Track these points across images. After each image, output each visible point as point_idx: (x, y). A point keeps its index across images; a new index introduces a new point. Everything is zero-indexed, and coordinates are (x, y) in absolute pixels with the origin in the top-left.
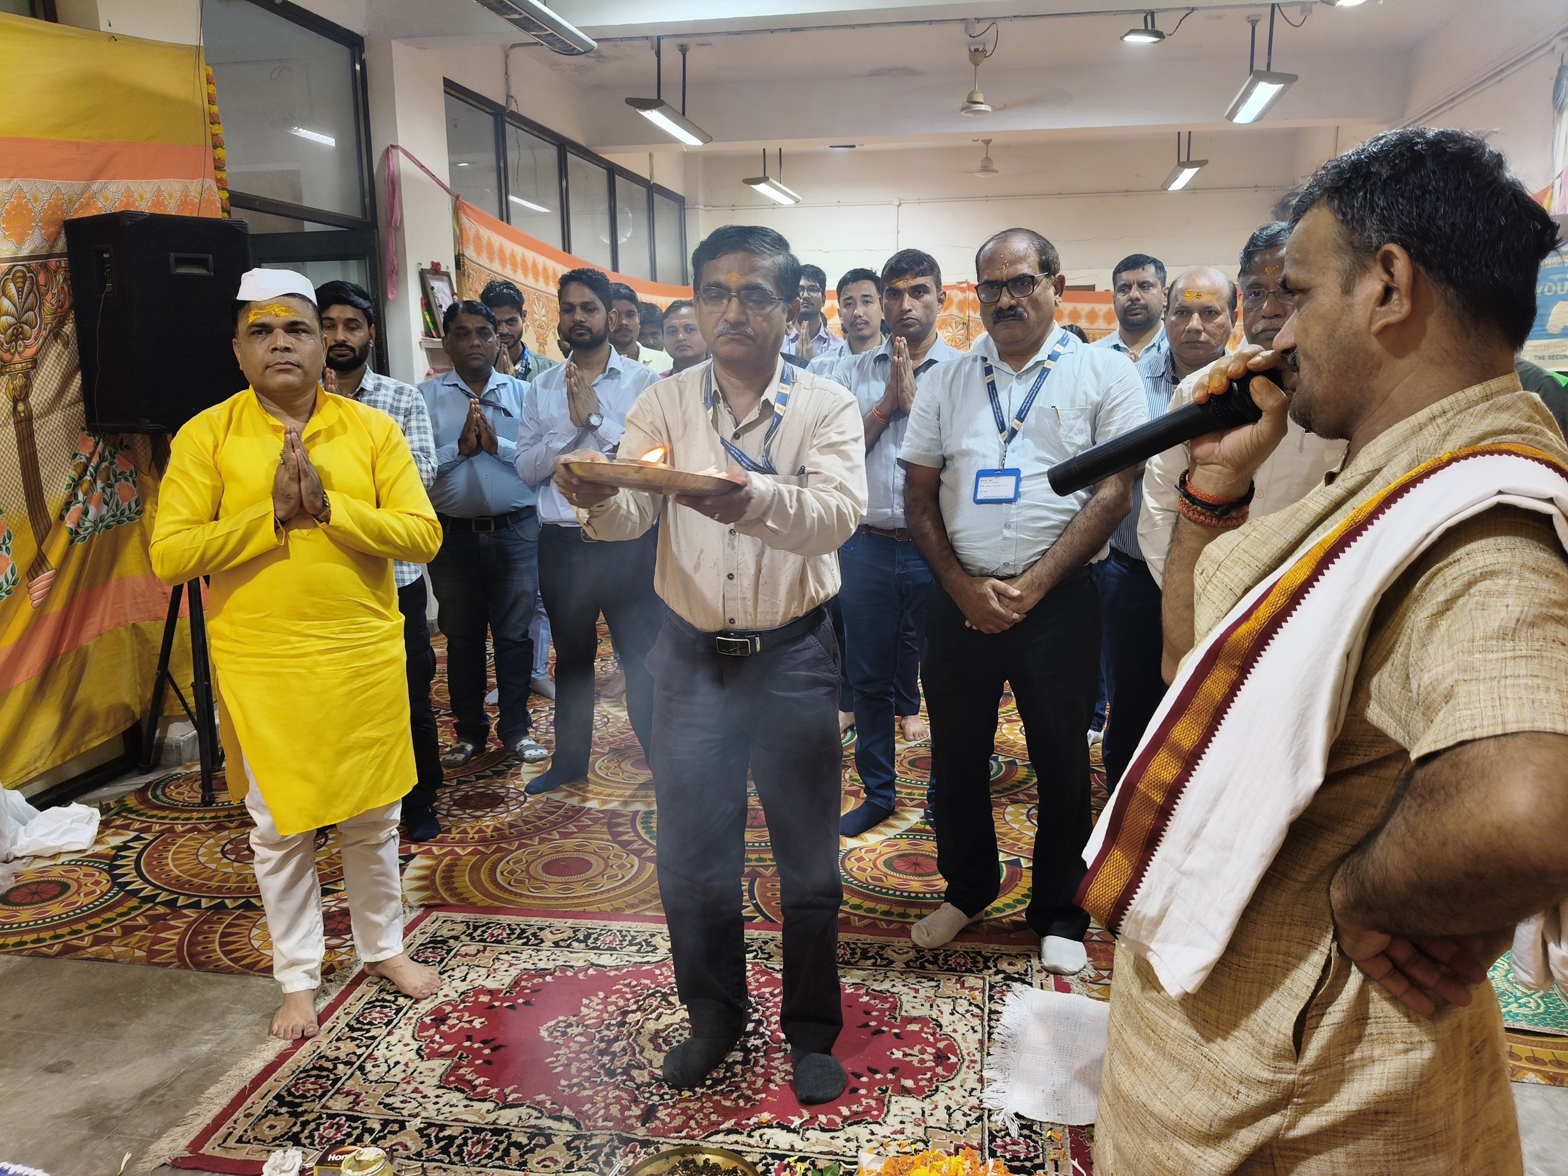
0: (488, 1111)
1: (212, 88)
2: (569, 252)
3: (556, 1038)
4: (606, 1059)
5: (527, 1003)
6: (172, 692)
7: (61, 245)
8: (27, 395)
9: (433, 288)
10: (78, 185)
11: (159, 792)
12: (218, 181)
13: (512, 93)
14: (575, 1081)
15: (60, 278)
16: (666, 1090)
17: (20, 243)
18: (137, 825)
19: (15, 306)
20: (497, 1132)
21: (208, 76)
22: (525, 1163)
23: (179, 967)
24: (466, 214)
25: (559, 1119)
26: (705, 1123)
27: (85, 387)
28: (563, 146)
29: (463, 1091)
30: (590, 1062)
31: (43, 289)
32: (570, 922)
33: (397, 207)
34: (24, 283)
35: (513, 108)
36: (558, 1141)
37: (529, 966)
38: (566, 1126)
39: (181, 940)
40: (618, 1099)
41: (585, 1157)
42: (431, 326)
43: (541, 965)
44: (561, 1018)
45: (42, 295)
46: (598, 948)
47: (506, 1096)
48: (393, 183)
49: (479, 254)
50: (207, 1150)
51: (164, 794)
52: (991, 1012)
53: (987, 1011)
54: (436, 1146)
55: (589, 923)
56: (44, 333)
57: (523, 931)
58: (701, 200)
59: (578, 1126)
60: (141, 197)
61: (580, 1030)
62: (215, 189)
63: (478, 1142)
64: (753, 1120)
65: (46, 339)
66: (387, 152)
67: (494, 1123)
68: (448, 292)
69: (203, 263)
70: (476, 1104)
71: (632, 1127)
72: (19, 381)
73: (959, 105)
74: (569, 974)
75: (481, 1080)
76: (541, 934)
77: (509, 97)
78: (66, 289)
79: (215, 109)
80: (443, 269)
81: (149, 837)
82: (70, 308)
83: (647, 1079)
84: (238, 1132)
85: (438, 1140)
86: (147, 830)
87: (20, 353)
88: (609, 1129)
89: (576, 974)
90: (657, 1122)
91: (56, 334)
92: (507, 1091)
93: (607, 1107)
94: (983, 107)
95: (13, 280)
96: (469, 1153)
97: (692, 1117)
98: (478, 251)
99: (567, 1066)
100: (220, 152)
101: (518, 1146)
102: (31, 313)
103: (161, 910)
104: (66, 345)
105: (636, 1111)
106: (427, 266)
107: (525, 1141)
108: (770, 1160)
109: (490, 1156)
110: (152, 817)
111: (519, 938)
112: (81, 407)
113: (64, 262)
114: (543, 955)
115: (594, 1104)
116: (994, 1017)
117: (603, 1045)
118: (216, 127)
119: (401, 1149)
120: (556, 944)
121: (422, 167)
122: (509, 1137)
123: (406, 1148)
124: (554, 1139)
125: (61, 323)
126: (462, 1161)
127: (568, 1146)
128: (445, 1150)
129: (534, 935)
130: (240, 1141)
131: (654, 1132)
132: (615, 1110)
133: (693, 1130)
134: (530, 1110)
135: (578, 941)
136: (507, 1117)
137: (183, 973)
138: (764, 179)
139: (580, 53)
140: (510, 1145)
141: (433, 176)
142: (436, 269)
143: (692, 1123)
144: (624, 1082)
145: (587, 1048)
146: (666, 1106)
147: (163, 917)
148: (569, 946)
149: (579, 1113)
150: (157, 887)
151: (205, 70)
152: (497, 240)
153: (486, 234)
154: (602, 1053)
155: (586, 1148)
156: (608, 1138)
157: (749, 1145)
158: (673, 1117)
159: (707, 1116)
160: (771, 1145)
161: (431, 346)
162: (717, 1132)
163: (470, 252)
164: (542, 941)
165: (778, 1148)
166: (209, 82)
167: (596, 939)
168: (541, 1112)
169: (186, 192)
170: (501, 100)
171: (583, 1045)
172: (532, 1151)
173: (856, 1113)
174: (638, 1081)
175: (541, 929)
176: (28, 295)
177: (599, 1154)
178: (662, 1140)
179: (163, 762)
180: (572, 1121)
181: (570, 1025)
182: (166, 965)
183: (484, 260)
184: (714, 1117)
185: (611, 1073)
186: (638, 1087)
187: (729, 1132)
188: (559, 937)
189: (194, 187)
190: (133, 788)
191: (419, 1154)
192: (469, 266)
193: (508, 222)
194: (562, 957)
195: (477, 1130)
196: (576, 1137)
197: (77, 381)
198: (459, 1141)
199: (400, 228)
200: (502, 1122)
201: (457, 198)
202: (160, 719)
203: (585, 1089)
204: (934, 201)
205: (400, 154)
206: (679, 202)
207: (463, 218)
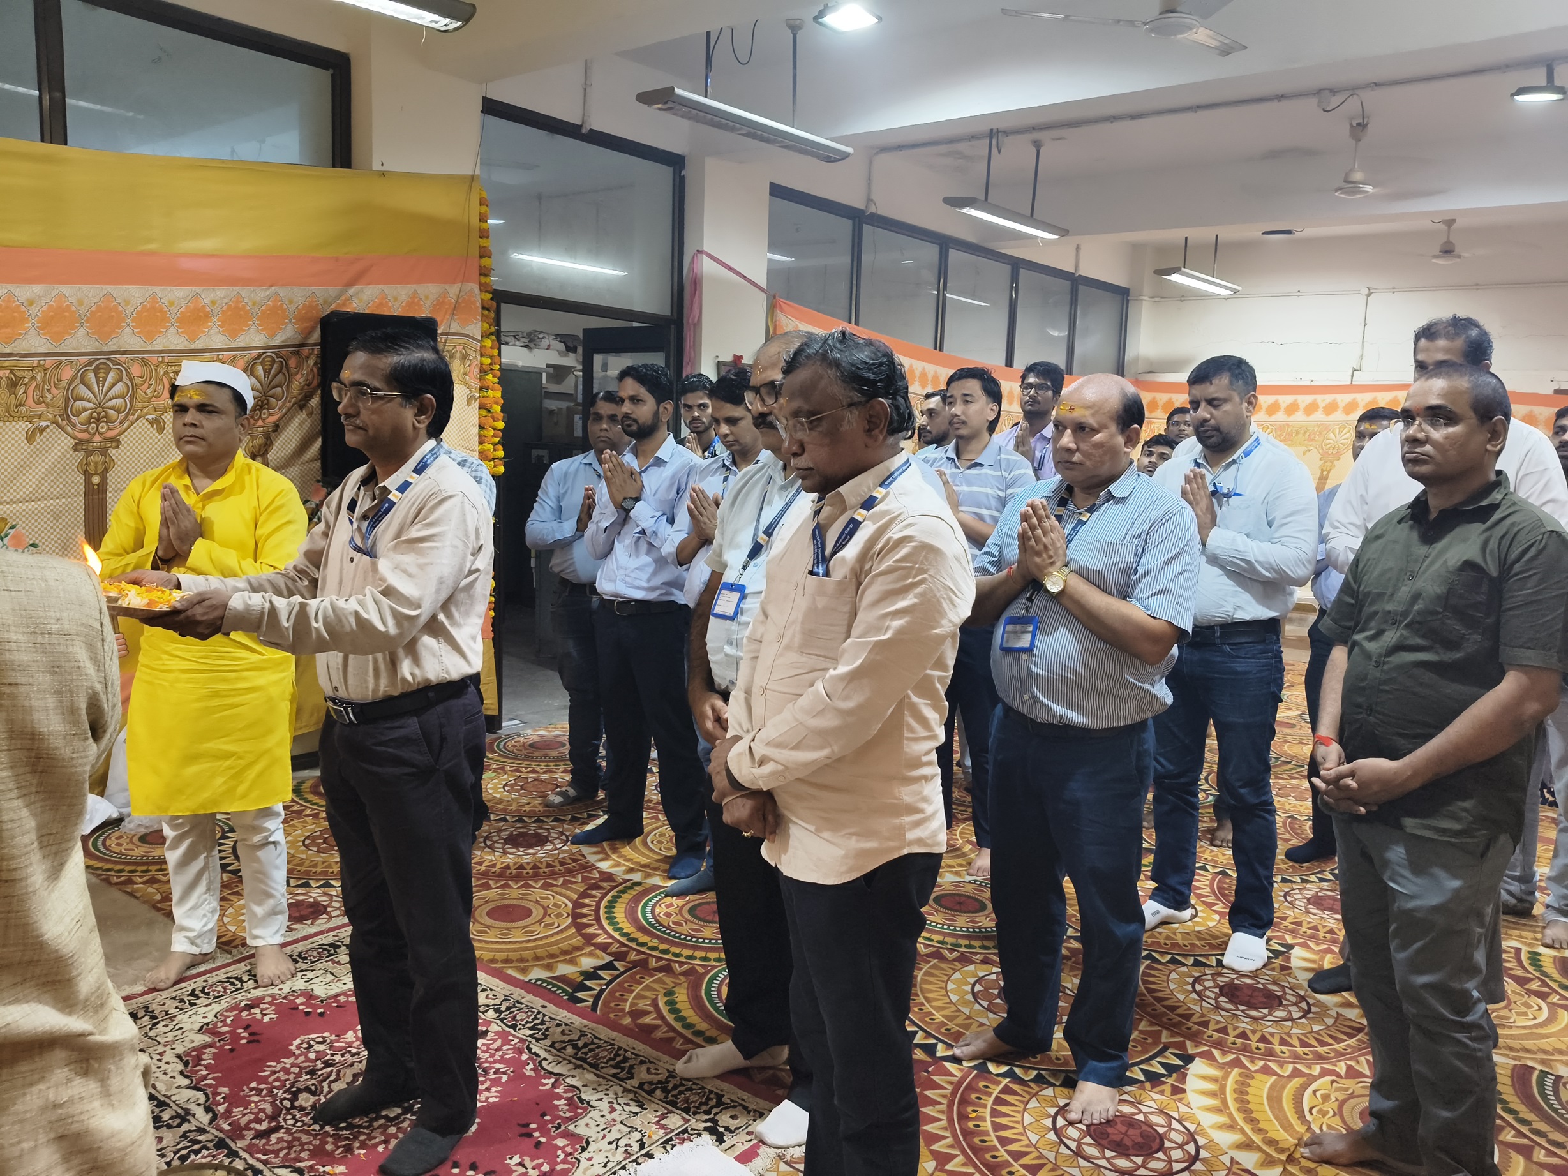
0: (178, 1087)
1: (485, 209)
2: (940, 350)
7: (316, 336)
8: (266, 452)
10: (333, 291)
12: (481, 285)
13: (874, 197)
15: (311, 362)
17: (273, 335)
19: (261, 383)
21: (481, 199)
24: (782, 310)
27: (323, 448)
28: (946, 243)
31: (293, 371)
33: (696, 305)
34: (272, 366)
35: (872, 209)
45: (291, 376)
47: (204, 1080)
48: (697, 283)
56: (288, 405)
58: (1147, 291)
60: (396, 299)
62: (476, 290)
65: (289, 409)
66: (694, 257)
70: (180, 1078)
72: (259, 441)
77: (869, 200)
78: (315, 370)
82: (318, 386)
87: (263, 420)
91: (302, 404)
95: (262, 364)
100: (485, 262)
102: (279, 389)
104: (310, 414)
106: (727, 358)
112: (318, 464)
113: (317, 350)
118: (485, 240)
121: (731, 269)
125: (308, 397)
139: (839, 160)
141: (744, 277)
146: (288, 1131)
151: (478, 194)
166: (482, 204)
169: (445, 294)
170: (860, 205)
176: (276, 375)
189: (452, 289)
197: (318, 443)
199: (697, 325)
201: (774, 297)
204: (1412, 290)
205: (705, 258)
206: (1122, 296)
207: (779, 315)
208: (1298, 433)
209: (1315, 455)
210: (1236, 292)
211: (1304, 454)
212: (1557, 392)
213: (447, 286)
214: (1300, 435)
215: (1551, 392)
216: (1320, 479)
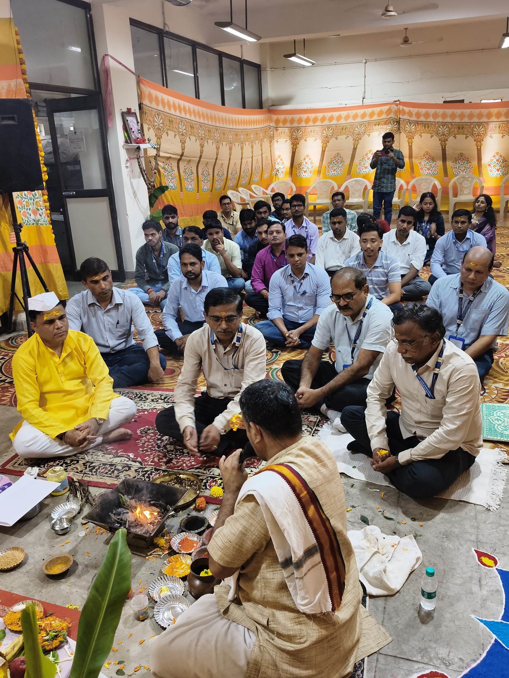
0: (110, 458)
1: (18, 37)
2: (199, 98)
3: (143, 434)
4: (159, 442)
5: (135, 421)
6: (17, 301)
9: (127, 121)
11: (14, 341)
12: (24, 79)
13: (166, 22)
14: (145, 449)
16: (179, 453)
18: (3, 354)
20: (111, 465)
21: (16, 31)
22: (118, 476)
23: (9, 406)
24: (143, 84)
25: (135, 462)
26: (189, 465)
28: (194, 45)
29: (103, 451)
30: (153, 443)
32: (160, 392)
33: (109, 83)
35: (167, 29)
36: (133, 469)
37: (140, 408)
38: (138, 464)
39: (12, 396)
40: (158, 456)
41: (141, 474)
42: (127, 138)
43: (144, 408)
44: (147, 427)
46: (168, 402)
47: (118, 453)
48: (107, 72)
49: (151, 102)
50: (7, 467)
51: (15, 341)
52: (316, 430)
53: (314, 430)
54: (88, 469)
55: (167, 393)
57: (141, 395)
58: (269, 65)
59: (141, 464)
61: (153, 431)
62: (22, 83)
63: (104, 468)
64: (208, 465)
66: (104, 57)
67: (111, 462)
68: (135, 122)
69: (12, 119)
70: (106, 456)
71: (161, 465)
73: (381, 13)
74: (154, 411)
75: (111, 448)
76: (148, 397)
77: (165, 24)
79: (20, 46)
80: (133, 111)
81: (7, 358)
83: (172, 449)
84: (19, 462)
85: (90, 467)
86: (7, 355)
88: (152, 465)
89: (157, 411)
90: (171, 464)
92: (119, 451)
93: (153, 458)
94: (392, 13)
96: (100, 472)
97: (185, 463)
98: (151, 101)
99: (144, 443)
100: (24, 66)
101: (118, 470)
103: (7, 385)
105: (165, 460)
106: (125, 110)
107: (121, 468)
108: (209, 478)
109: (107, 473)
110: (9, 350)
111: (139, 398)
114: (146, 404)
115: (150, 457)
116: (316, 432)
117: (160, 437)
118: (21, 55)
119: (75, 469)
120: (153, 400)
121: (120, 63)
122: (115, 467)
123: (77, 469)
124: (131, 468)
126: (96, 474)
127: (136, 471)
128: (91, 471)
129: (145, 397)
130: (19, 464)
131: (168, 467)
132: (156, 459)
133: (184, 467)
134: (126, 458)
135: (161, 399)
136: (117, 460)
137: (11, 408)
138: (294, 55)
139: (184, 5)
140: (115, 469)
141: (126, 67)
142: (129, 112)
143: (184, 465)
144: (162, 450)
145: (153, 438)
146: (176, 459)
147: (7, 387)
148: (157, 401)
149: (143, 460)
150: (7, 376)
151: (14, 29)
152: (160, 95)
153: (154, 92)
154: (158, 439)
155: (142, 472)
156: (151, 468)
157: (204, 473)
158: (178, 462)
159: (191, 463)
160: (212, 473)
161: (127, 147)
162: (192, 468)
163: (146, 102)
164: (147, 399)
165: (213, 474)
166: (16, 35)
167: (169, 399)
168: (129, 459)
169: (9, 86)
170: (161, 27)
171: (152, 436)
172: (122, 472)
173: (248, 464)
174: (168, 449)
175: (148, 395)
177: (146, 474)
178: (171, 470)
179: (17, 329)
180: (140, 462)
181: (150, 429)
182: (5, 405)
183: (154, 105)
184: (193, 463)
185: (159, 447)
186: (168, 452)
187: (197, 468)
188: (155, 398)
189: (13, 83)
190: (4, 339)
191: (81, 471)
192: (145, 108)
193: (167, 87)
194: (153, 405)
195: (104, 464)
196: (140, 468)
198: (97, 468)
199: (111, 93)
200: (114, 462)
201: (139, 77)
202: (14, 312)
203: (148, 452)
204: (381, 60)
205: (110, 58)
206: (258, 68)
207: (142, 86)
208: (342, 129)
209: (351, 139)
210: (313, 64)
211: (346, 138)
212: (445, 102)
213: (10, 81)
214: (344, 130)
215: (442, 102)
216: (354, 149)
